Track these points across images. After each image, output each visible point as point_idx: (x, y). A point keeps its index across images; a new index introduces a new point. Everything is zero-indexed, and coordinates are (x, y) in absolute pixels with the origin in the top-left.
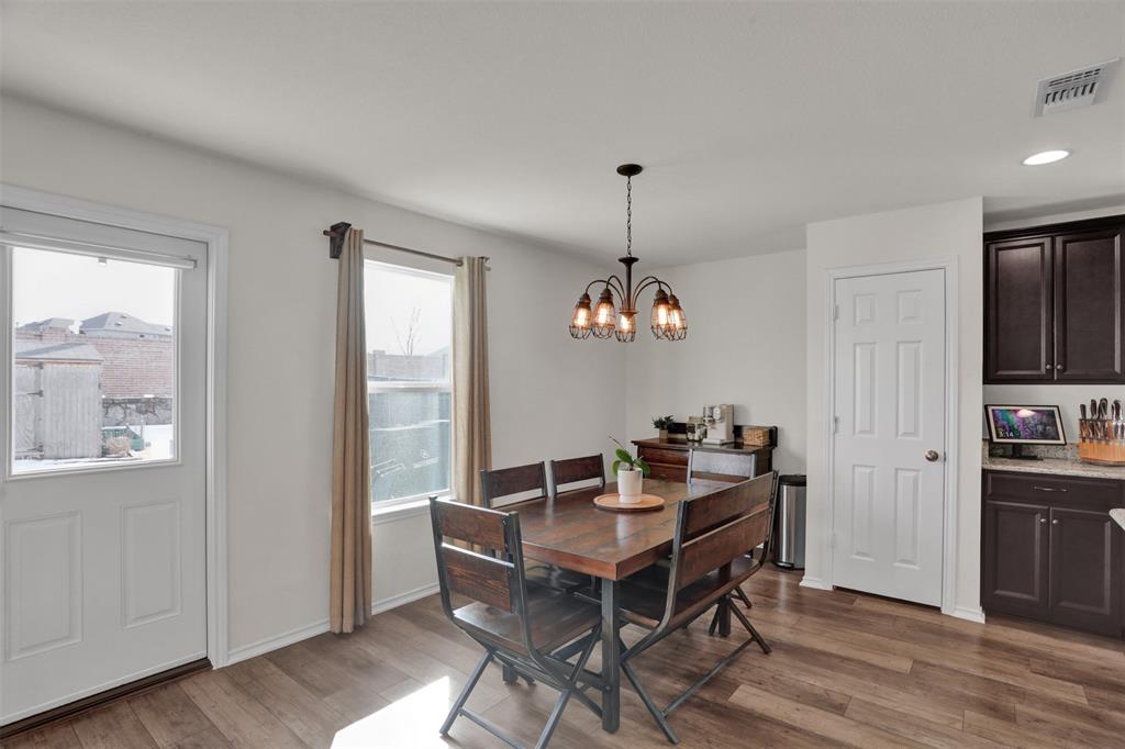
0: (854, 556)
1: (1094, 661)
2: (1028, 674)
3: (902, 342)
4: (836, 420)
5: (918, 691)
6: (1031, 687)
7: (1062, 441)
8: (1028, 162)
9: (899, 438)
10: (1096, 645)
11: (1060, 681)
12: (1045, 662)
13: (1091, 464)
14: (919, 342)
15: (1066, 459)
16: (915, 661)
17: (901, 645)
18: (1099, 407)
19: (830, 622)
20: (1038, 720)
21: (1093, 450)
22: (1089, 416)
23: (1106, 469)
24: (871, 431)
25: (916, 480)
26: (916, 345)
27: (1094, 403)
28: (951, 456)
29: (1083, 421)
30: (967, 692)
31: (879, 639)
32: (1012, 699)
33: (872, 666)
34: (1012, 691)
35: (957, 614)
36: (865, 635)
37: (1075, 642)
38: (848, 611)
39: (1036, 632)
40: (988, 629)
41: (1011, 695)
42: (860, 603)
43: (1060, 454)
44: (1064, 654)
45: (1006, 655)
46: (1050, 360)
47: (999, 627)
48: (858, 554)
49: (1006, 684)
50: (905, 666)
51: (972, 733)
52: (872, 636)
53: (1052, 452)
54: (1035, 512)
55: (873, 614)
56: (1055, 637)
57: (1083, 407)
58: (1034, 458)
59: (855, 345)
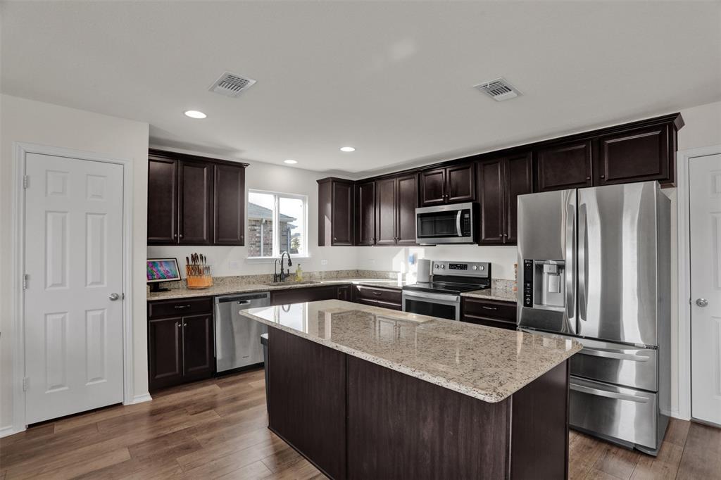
0: (48, 392)
1: (210, 394)
2: (191, 417)
3: (90, 214)
4: (26, 277)
5: (145, 466)
6: (196, 424)
7: (179, 279)
8: (187, 114)
9: (88, 287)
10: (204, 385)
11: (204, 413)
12: (192, 406)
13: (192, 289)
14: (104, 214)
15: (179, 288)
16: (129, 447)
17: (114, 442)
18: (195, 258)
19: (41, 458)
20: (209, 440)
21: (194, 281)
22: (191, 263)
23: (200, 291)
24: (63, 284)
25: (102, 316)
26: (101, 216)
27: (192, 256)
28: (128, 296)
29: (188, 266)
30: (170, 447)
31: (93, 446)
32: (192, 436)
33: (101, 470)
34: (191, 431)
35: (135, 402)
36: (79, 451)
37: (197, 388)
38: (51, 440)
39: (178, 392)
40: (157, 402)
41: (191, 434)
42: (58, 428)
43: (176, 286)
44: (197, 397)
45: (173, 412)
46: (176, 232)
47: (161, 398)
48: (53, 387)
49: (185, 429)
50: (125, 455)
51: (188, 470)
52: (87, 449)
53: (173, 285)
54: (175, 321)
55: (75, 431)
56: (187, 390)
57: (187, 258)
58: (166, 290)
59: (46, 212)
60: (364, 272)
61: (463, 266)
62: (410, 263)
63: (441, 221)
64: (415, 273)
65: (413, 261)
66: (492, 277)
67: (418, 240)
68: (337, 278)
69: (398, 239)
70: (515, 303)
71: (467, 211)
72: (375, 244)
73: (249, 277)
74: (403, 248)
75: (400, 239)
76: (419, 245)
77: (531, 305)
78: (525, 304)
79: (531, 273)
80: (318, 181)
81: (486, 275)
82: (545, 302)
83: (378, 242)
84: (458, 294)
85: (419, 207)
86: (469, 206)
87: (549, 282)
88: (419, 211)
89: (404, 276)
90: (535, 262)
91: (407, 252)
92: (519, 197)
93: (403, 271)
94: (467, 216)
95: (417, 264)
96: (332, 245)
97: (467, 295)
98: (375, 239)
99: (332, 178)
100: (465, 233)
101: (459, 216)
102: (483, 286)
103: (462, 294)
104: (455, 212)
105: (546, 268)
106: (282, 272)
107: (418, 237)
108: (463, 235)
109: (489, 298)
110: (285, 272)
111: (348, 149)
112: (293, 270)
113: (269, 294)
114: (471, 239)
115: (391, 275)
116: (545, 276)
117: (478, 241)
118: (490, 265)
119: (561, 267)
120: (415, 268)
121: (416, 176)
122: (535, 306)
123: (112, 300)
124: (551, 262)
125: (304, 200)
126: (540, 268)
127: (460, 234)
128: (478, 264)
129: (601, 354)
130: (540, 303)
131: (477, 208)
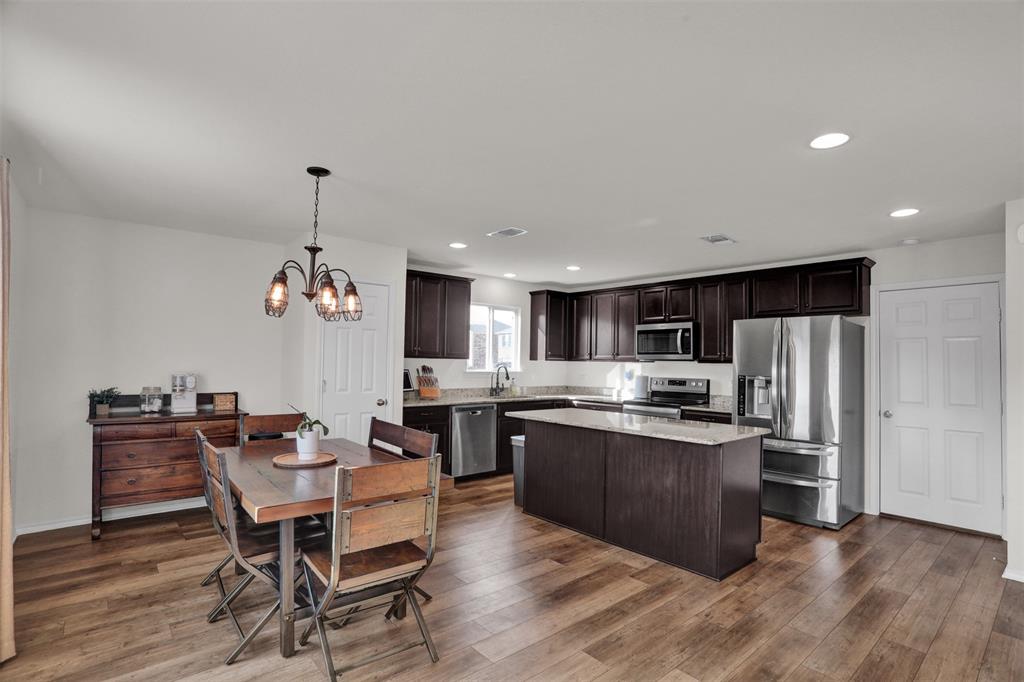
4: (324, 382)
7: (413, 389)
8: (452, 245)
13: (423, 400)
14: (374, 330)
18: (424, 370)
21: (426, 392)
22: (421, 374)
23: (431, 401)
24: (346, 390)
26: (373, 332)
28: (390, 402)
29: (419, 377)
46: (415, 345)
59: (337, 329)
60: (574, 388)
61: (682, 383)
62: (626, 380)
63: (661, 338)
64: (631, 390)
65: (630, 376)
66: (711, 393)
67: (638, 357)
68: (547, 394)
69: (616, 356)
70: (730, 414)
71: (688, 330)
72: (591, 358)
73: (466, 390)
74: (619, 364)
75: (618, 354)
76: (638, 361)
77: (744, 414)
78: (739, 414)
79: (744, 387)
80: (531, 293)
81: (704, 391)
82: (756, 412)
83: (594, 357)
84: (679, 407)
85: (639, 323)
86: (689, 325)
87: (759, 395)
88: (639, 328)
89: (619, 392)
90: (747, 378)
91: (623, 368)
92: (735, 323)
93: (619, 388)
94: (687, 335)
95: (634, 380)
96: (546, 359)
97: (688, 408)
98: (591, 354)
99: (548, 291)
100: (685, 350)
101: (679, 334)
102: (701, 401)
103: (682, 407)
104: (676, 331)
105: (756, 383)
106: (498, 386)
107: (639, 353)
108: (684, 353)
109: (708, 410)
110: (500, 386)
111: (573, 268)
112: (507, 384)
113: (495, 406)
114: (690, 356)
115: (605, 392)
116: (756, 389)
117: (697, 358)
118: (708, 381)
119: (768, 382)
120: (632, 384)
121: (636, 293)
122: (747, 415)
123: (379, 404)
124: (761, 378)
125: (516, 312)
126: (752, 382)
127: (680, 352)
128: (697, 381)
129: (803, 452)
130: (752, 412)
131: (697, 327)
